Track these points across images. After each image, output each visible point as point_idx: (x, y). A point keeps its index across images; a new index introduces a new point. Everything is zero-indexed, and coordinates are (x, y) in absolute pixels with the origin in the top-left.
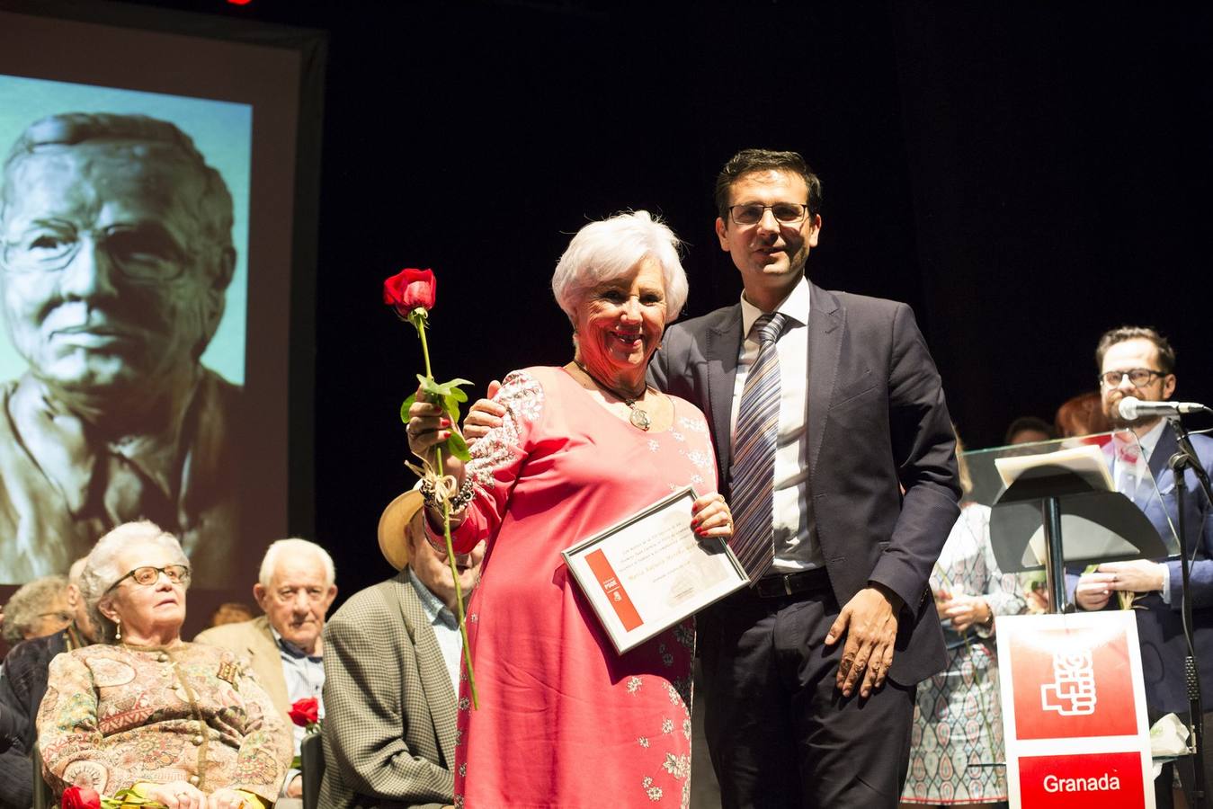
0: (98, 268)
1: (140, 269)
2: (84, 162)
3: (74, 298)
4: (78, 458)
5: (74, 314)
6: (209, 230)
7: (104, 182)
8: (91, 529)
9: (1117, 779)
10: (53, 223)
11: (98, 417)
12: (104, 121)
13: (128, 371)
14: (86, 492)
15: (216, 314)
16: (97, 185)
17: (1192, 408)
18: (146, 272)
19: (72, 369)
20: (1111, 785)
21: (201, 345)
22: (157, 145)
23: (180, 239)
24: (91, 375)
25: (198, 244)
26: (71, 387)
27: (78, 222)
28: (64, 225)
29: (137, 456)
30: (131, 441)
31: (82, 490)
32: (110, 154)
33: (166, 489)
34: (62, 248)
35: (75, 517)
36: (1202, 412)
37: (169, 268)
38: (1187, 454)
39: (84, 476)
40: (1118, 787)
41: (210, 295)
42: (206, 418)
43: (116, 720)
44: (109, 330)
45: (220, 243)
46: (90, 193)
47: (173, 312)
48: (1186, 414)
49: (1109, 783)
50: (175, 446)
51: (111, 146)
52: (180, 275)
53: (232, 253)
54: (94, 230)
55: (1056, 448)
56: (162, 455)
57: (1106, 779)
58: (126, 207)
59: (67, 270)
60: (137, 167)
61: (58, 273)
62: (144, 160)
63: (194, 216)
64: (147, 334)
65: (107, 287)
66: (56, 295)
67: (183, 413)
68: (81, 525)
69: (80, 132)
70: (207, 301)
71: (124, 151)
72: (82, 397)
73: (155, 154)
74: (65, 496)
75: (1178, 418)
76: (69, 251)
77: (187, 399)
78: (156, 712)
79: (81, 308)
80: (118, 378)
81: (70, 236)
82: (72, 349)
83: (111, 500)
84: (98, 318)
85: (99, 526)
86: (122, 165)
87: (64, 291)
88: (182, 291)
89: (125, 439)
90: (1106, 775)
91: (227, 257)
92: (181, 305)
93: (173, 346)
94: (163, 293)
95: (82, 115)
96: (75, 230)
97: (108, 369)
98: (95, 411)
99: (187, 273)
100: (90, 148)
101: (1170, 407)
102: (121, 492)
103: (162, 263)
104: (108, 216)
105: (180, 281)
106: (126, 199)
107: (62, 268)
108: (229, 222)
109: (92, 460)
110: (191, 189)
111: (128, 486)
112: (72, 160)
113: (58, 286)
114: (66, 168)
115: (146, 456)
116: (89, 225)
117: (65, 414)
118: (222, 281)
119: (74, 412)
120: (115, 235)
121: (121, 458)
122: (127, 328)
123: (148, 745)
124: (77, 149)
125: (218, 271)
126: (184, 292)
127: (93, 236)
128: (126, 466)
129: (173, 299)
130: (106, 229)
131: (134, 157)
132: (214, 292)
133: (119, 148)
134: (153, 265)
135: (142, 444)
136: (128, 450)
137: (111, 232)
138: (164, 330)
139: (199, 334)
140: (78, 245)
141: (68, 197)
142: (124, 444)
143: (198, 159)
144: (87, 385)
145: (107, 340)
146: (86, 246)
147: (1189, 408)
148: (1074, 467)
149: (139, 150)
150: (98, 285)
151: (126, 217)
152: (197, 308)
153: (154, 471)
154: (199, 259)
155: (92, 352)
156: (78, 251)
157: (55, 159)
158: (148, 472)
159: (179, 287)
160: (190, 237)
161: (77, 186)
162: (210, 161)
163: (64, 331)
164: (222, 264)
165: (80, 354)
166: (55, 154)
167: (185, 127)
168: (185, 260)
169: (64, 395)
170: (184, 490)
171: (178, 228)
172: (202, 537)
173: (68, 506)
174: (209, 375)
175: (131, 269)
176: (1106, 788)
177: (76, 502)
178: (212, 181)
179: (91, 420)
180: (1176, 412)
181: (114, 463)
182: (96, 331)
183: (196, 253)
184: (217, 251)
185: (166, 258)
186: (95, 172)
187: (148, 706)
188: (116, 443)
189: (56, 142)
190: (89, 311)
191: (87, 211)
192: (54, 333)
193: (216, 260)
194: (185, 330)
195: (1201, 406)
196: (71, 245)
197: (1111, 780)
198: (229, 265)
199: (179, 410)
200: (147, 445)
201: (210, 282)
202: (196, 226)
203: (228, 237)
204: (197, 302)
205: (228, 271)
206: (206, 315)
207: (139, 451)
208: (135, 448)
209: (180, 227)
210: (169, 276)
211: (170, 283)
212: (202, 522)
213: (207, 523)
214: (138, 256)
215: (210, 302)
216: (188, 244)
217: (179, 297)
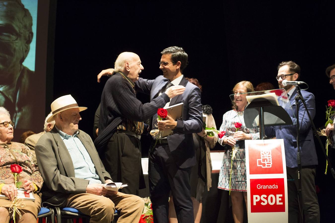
1: (5, 37)
6: (25, 27)
9: (277, 186)
13: (2, 67)
15: (27, 51)
17: (301, 83)
18: (7, 38)
20: (276, 187)
21: (23, 60)
22: (11, 2)
23: (17, 29)
25: (22, 31)
29: (4, 91)
30: (2, 87)
33: (12, 100)
36: (304, 84)
37: (14, 37)
38: (300, 96)
40: (277, 188)
42: (24, 80)
45: (28, 31)
47: (15, 50)
48: (300, 84)
49: (275, 187)
50: (15, 87)
52: (17, 39)
53: (32, 34)
55: (263, 93)
56: (11, 91)
57: (274, 186)
58: (1, 19)
60: (5, 8)
62: (7, 6)
63: (21, 23)
64: (7, 56)
67: (17, 79)
70: (24, 47)
71: (1, 3)
73: (10, 5)
77: (18, 75)
78: (5, 163)
88: (17, 44)
89: (0, 86)
90: (274, 184)
91: (30, 35)
92: (17, 48)
93: (15, 60)
94: (11, 44)
99: (19, 39)
101: (295, 83)
103: (11, 36)
105: (17, 41)
106: (1, 17)
108: (31, 25)
110: (20, 15)
111: (1, 99)
115: (6, 91)
118: (29, 41)
122: (1, 54)
123: (2, 172)
125: (28, 39)
126: (18, 44)
128: (1, 94)
129: (15, 46)
131: (4, 5)
132: (26, 44)
134: (9, 37)
135: (5, 87)
136: (1, 89)
138: (12, 55)
139: (22, 57)
143: (23, 6)
147: (300, 83)
148: (268, 99)
149: (5, 3)
151: (1, 22)
152: (21, 49)
153: (9, 96)
154: (22, 35)
158: (7, 95)
159: (16, 43)
160: (20, 28)
162: (26, 7)
164: (29, 36)
168: (18, 35)
170: (17, 101)
171: (16, 26)
172: (22, 114)
174: (25, 68)
175: (3, 37)
176: (274, 188)
178: (26, 12)
180: (297, 84)
183: (21, 33)
184: (27, 33)
185: (13, 35)
187: (3, 162)
193: (28, 35)
194: (18, 55)
195: (303, 82)
197: (276, 186)
198: (31, 37)
199: (16, 78)
200: (7, 88)
201: (25, 42)
202: (21, 26)
203: (31, 29)
204: (21, 47)
205: (31, 39)
206: (24, 51)
207: (4, 89)
208: (3, 89)
209: (17, 26)
210: (14, 40)
211: (14, 42)
212: (22, 110)
213: (23, 110)
214: (5, 34)
215: (25, 47)
216: (19, 31)
217: (16, 46)
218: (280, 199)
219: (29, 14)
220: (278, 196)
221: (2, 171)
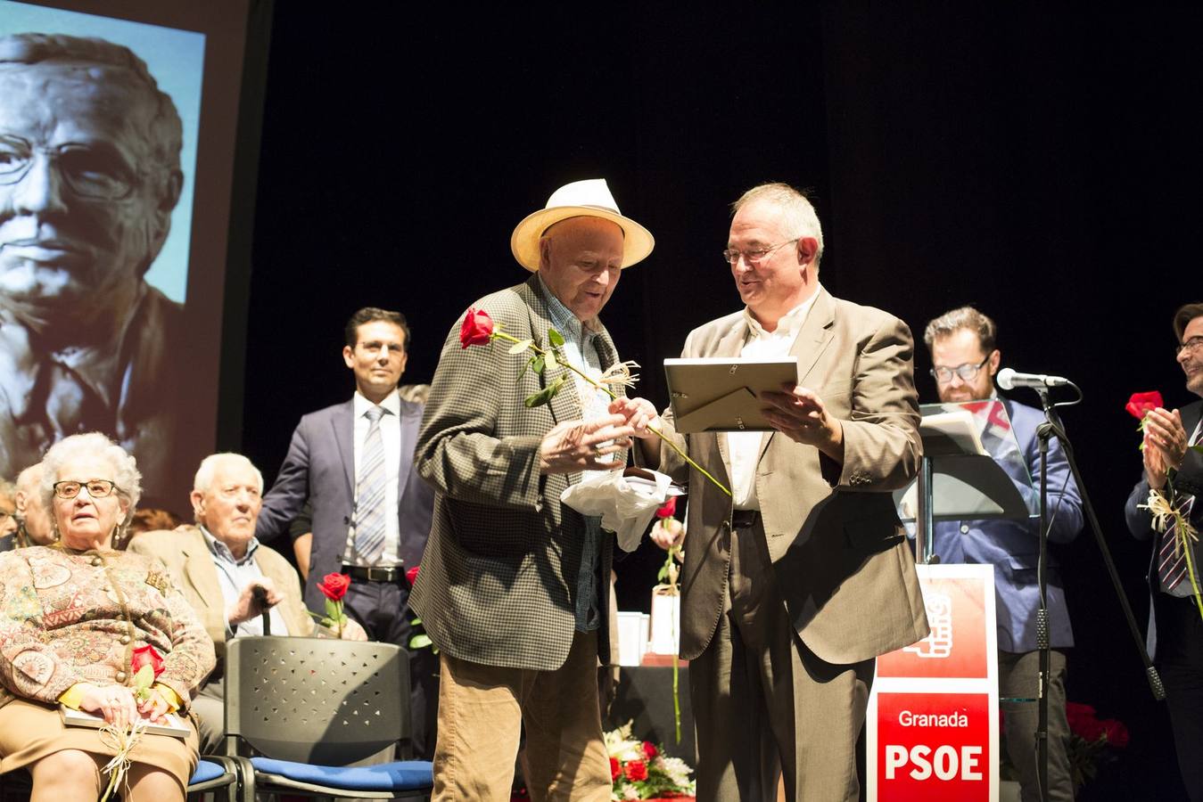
0: (50, 184)
1: (91, 187)
2: (40, 81)
3: (26, 212)
4: (22, 365)
5: (24, 228)
6: (159, 153)
7: (60, 101)
8: (32, 433)
9: (966, 717)
10: (8, 138)
11: (44, 328)
12: (62, 42)
13: (74, 284)
14: (29, 398)
15: (161, 235)
16: (52, 102)
17: (1058, 382)
18: (96, 191)
19: (21, 280)
21: (146, 264)
22: (112, 68)
23: (130, 160)
24: (39, 287)
25: (147, 168)
26: (18, 298)
27: (32, 139)
28: (19, 141)
29: (79, 366)
30: (74, 352)
31: (25, 397)
32: (66, 74)
33: (106, 400)
34: (16, 164)
35: (17, 422)
36: (1066, 386)
37: (119, 187)
38: (1053, 424)
39: (27, 383)
40: (966, 725)
41: (157, 217)
42: (147, 333)
43: (52, 619)
44: (59, 244)
45: (168, 166)
46: (45, 112)
47: (120, 230)
48: (1053, 387)
49: (959, 720)
50: (117, 357)
51: (67, 67)
52: (127, 195)
53: (180, 177)
54: (48, 148)
55: (935, 411)
56: (104, 366)
57: (955, 717)
58: (79, 126)
59: (19, 184)
60: (92, 88)
61: (12, 187)
62: (99, 82)
63: (145, 139)
64: (94, 250)
65: (58, 203)
66: (9, 208)
67: (125, 327)
68: (22, 429)
69: (38, 52)
70: (154, 222)
71: (80, 73)
72: (29, 307)
73: (109, 78)
74: (9, 402)
75: (1046, 390)
76: (23, 166)
77: (130, 314)
78: (89, 612)
79: (31, 222)
80: (65, 291)
81: (25, 152)
82: (22, 260)
83: (52, 407)
84: (48, 232)
85: (40, 431)
86: (77, 86)
87: (16, 206)
88: (129, 210)
89: (69, 350)
90: (956, 713)
91: (174, 179)
92: (128, 224)
93: (119, 263)
94: (111, 211)
95: (41, 35)
96: (29, 146)
97: (55, 282)
98: (41, 321)
99: (135, 193)
100: (45, 68)
101: (1039, 380)
102: (63, 400)
103: (111, 182)
104: (61, 135)
105: (128, 201)
106: (79, 118)
107: (16, 183)
108: (178, 146)
109: (36, 368)
110: (143, 112)
111: (69, 395)
112: (29, 78)
113: (11, 199)
114: (23, 86)
115: (87, 367)
116: (42, 143)
117: (12, 324)
118: (169, 203)
119: (21, 322)
120: (67, 153)
121: (64, 367)
122: (75, 243)
123: (79, 643)
124: (35, 68)
125: (166, 194)
126: (132, 212)
127: (46, 153)
128: (68, 375)
129: (121, 217)
130: (60, 147)
131: (89, 79)
132: (160, 213)
133: (75, 69)
134: (102, 184)
135: (85, 355)
136: (72, 360)
137: (64, 150)
138: (111, 247)
139: (144, 253)
140: (31, 161)
141: (23, 114)
142: (67, 354)
143: (152, 83)
144: (34, 296)
145: (55, 253)
146: (40, 163)
147: (1055, 382)
148: (947, 430)
149: (95, 72)
150: (49, 202)
151: (79, 136)
152: (143, 228)
153: (95, 383)
154: (147, 180)
155: (40, 264)
156: (31, 168)
157: (13, 77)
158: (89, 382)
159: (126, 206)
160: (139, 158)
161: (33, 104)
162: (163, 87)
163: (14, 244)
164: (170, 186)
165: (29, 266)
166: (15, 73)
167: (140, 52)
168: (134, 181)
169: (12, 305)
170: (123, 401)
171: (129, 150)
172: (137, 446)
173: (11, 410)
174: (151, 291)
175: (82, 187)
176: (955, 725)
177: (19, 407)
178: (163, 105)
179: (37, 329)
180: (1044, 385)
181: (57, 372)
182: (45, 245)
183: (145, 174)
184: (165, 173)
185: (116, 178)
186: (51, 91)
187: (82, 606)
188: (60, 353)
189: (15, 61)
190: (39, 225)
191: (42, 129)
192: (5, 244)
193: (165, 182)
194: (132, 247)
195: (1065, 380)
196: (24, 161)
197: (960, 718)
198: (176, 188)
199: (122, 324)
200: (89, 356)
201: (157, 203)
202: (146, 149)
203: (177, 160)
204: (143, 222)
205: (175, 194)
206: (152, 235)
207: (82, 361)
208: (78, 359)
209: (131, 149)
210: (118, 195)
211: (118, 202)
212: (138, 433)
213: (143, 433)
214: (90, 175)
215: (156, 222)
216: (137, 165)
217: (127, 216)
218: (975, 762)
219: (174, 110)
220: (967, 751)
221: (79, 640)
